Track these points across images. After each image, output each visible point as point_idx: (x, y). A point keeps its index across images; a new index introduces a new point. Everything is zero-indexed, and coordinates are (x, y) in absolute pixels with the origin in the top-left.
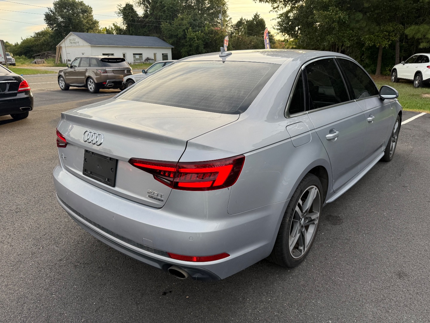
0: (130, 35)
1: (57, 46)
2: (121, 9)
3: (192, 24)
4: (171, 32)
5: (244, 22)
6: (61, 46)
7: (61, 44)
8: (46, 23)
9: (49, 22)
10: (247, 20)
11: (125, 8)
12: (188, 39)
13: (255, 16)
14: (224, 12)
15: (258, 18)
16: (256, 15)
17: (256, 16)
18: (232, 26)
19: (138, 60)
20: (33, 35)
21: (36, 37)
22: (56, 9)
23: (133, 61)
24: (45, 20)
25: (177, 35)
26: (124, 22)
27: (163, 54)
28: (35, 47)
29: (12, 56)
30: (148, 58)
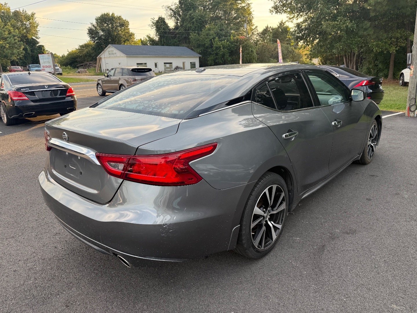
0: (162, 45)
1: (97, 58)
2: (154, 22)
3: (219, 34)
4: (199, 42)
5: (270, 30)
6: (101, 57)
7: (101, 55)
8: (89, 36)
9: (91, 35)
10: (273, 28)
11: (157, 22)
12: (214, 48)
13: (280, 24)
14: (250, 22)
15: (283, 25)
16: (282, 22)
17: (282, 24)
18: (258, 34)
19: (168, 69)
20: (77, 47)
21: (80, 49)
22: (97, 24)
23: (164, 70)
24: (88, 33)
25: (205, 44)
26: (156, 34)
27: (191, 63)
28: (79, 58)
29: (60, 66)
30: (177, 67)
